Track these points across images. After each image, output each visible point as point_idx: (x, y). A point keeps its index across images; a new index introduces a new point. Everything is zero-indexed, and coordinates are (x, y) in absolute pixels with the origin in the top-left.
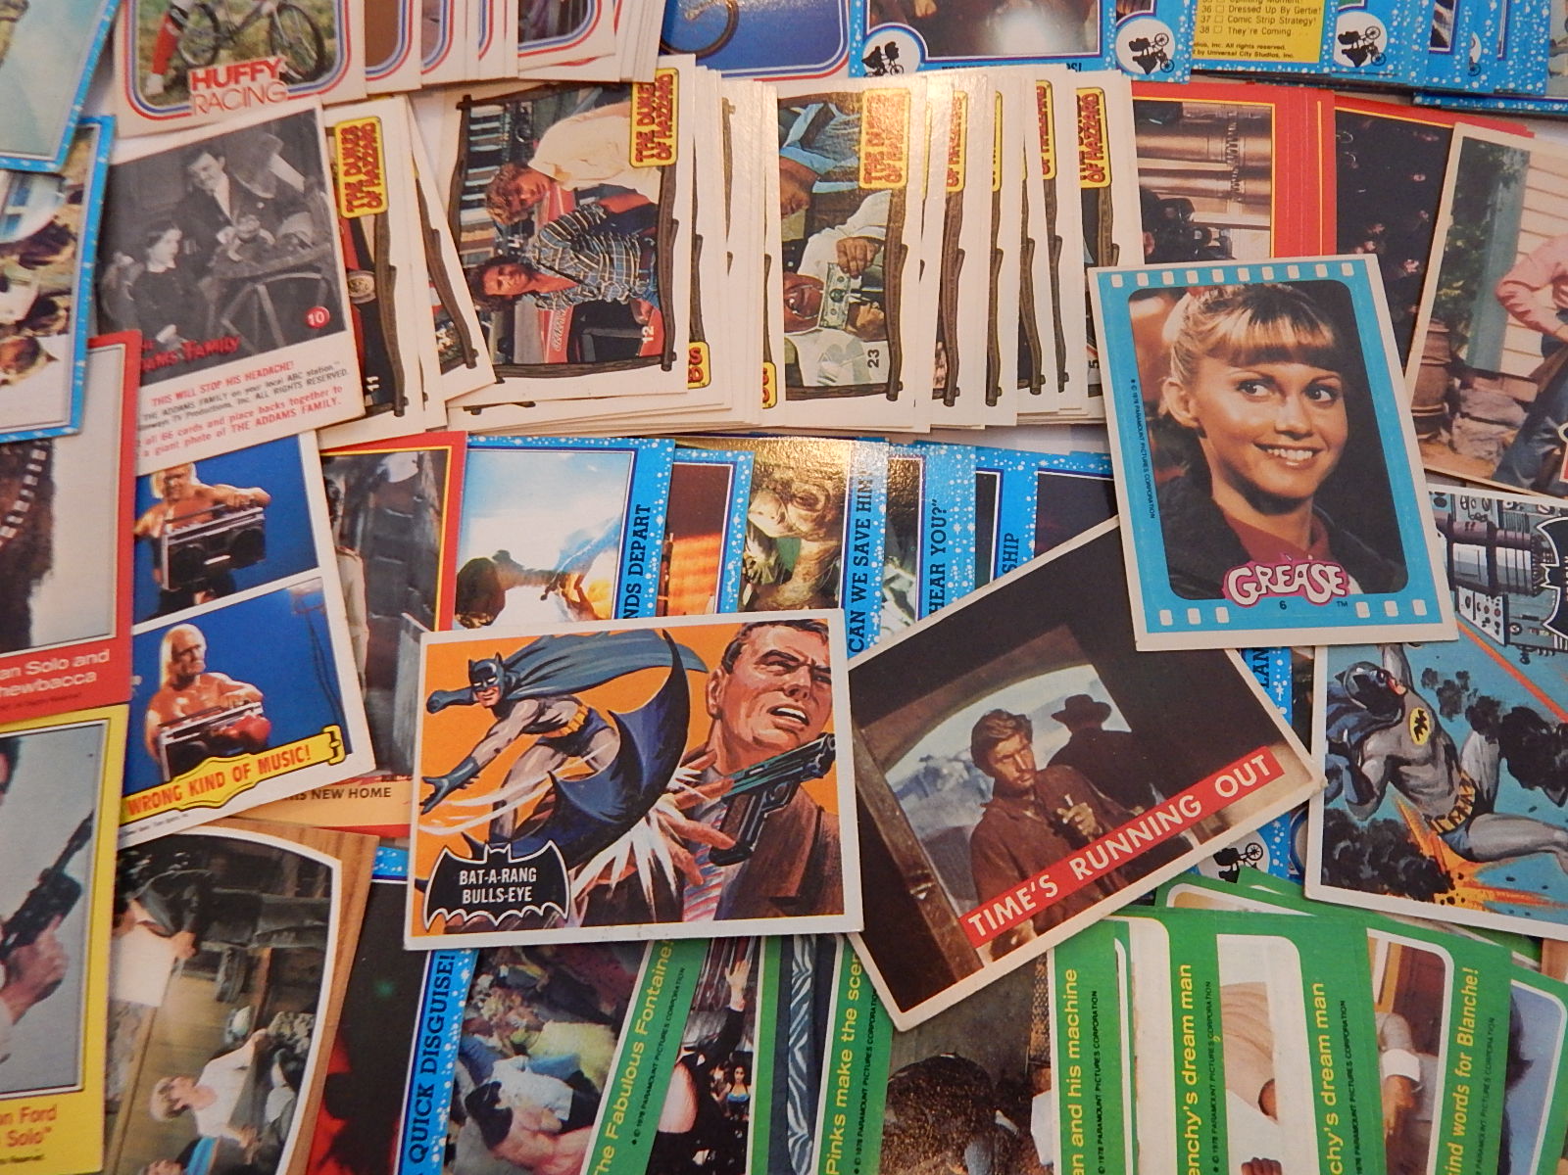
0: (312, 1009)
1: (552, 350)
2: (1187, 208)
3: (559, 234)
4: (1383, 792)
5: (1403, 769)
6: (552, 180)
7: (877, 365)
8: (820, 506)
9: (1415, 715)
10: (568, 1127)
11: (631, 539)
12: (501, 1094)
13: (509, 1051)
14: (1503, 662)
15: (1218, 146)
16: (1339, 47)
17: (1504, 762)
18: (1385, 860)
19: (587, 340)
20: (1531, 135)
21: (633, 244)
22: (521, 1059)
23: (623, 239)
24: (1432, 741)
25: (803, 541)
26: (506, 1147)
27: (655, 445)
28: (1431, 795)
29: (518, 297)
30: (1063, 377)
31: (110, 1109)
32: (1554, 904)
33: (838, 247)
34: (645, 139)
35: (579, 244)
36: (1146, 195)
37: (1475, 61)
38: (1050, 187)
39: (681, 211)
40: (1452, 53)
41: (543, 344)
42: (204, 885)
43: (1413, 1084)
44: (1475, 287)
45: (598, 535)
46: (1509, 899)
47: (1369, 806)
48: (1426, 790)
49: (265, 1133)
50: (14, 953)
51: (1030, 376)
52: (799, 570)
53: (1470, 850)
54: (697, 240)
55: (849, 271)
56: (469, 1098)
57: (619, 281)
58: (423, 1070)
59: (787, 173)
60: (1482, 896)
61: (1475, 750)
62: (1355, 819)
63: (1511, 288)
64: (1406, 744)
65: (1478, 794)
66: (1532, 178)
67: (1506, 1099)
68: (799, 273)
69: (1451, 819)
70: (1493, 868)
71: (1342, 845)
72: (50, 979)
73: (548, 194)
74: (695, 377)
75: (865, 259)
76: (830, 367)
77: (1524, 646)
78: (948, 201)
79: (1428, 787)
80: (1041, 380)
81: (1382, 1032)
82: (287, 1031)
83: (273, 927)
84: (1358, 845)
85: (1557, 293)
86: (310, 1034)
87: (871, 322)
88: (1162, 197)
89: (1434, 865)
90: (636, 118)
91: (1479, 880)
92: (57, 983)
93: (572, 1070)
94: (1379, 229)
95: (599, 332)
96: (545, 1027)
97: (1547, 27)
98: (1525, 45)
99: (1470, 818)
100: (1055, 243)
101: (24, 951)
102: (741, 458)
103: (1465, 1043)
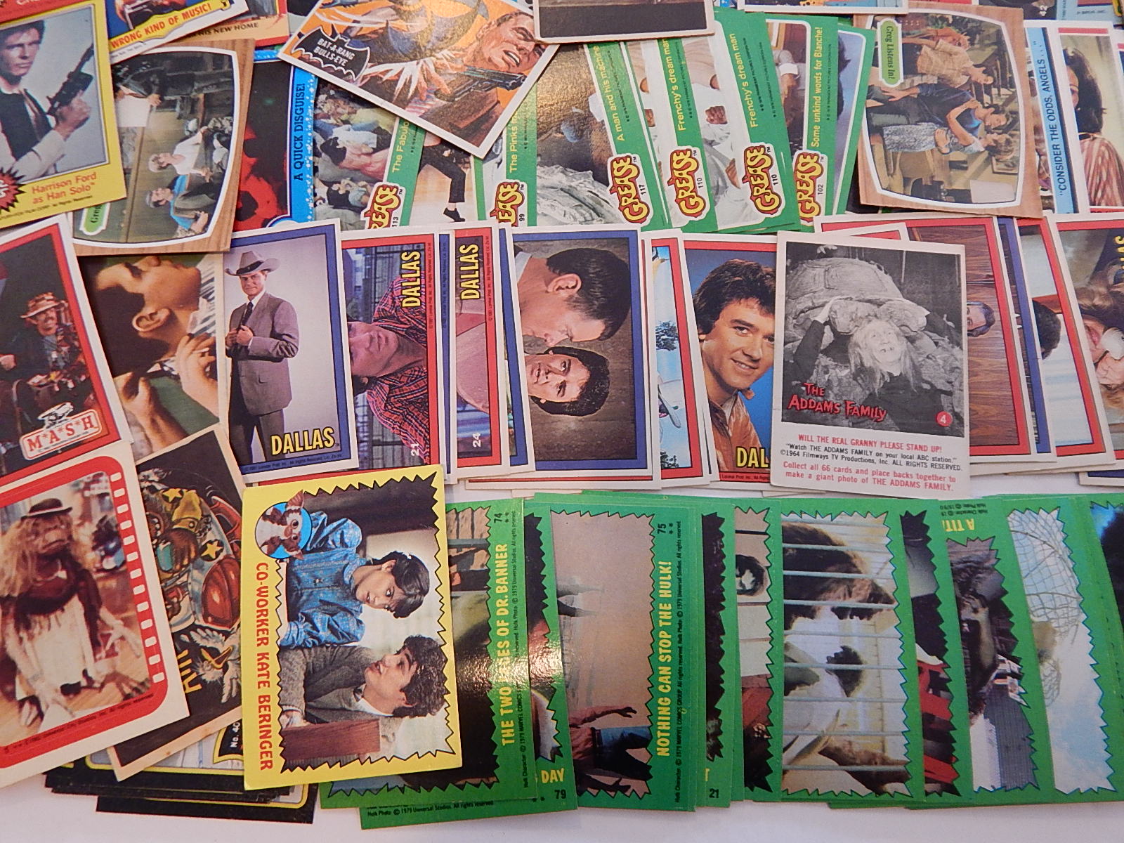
0: (232, 114)
10: (375, 151)
12: (338, 141)
13: (340, 123)
22: (347, 126)
26: (344, 163)
31: (126, 172)
42: (160, 74)
43: (795, 76)
49: (215, 167)
50: (59, 110)
56: (321, 146)
58: (295, 130)
67: (839, 76)
72: (82, 118)
81: (779, 58)
82: (219, 125)
83: (203, 85)
86: (232, 124)
92: (86, 119)
93: (375, 127)
96: (358, 112)
101: (65, 108)
103: (818, 56)
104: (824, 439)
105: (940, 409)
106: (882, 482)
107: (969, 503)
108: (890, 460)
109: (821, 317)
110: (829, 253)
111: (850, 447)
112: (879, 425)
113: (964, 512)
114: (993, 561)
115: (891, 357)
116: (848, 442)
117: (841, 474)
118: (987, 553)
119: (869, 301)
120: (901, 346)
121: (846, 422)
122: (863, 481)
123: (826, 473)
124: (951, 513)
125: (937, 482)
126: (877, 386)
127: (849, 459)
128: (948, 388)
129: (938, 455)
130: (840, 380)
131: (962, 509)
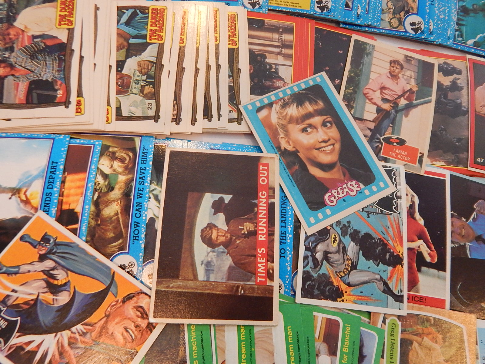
1: (20, 99)
2: (265, 57)
3: (25, 52)
4: (322, 264)
5: (329, 255)
6: (23, 31)
7: (151, 109)
8: (127, 162)
9: (333, 236)
11: (49, 175)
14: (361, 217)
15: (276, 36)
16: (316, 5)
17: (361, 252)
18: (322, 288)
19: (35, 95)
20: (376, 40)
21: (55, 58)
23: (52, 56)
24: (339, 245)
25: (119, 176)
27: (62, 137)
28: (338, 264)
29: (6, 77)
30: (219, 116)
32: (375, 300)
33: (138, 63)
34: (62, 17)
35: (33, 56)
36: (251, 52)
37: (359, 14)
38: (217, 47)
39: (76, 46)
40: (352, 10)
41: (16, 96)
44: (357, 90)
45: (35, 173)
46: (361, 299)
47: (317, 269)
48: (336, 263)
51: (207, 115)
52: (117, 187)
53: (349, 282)
54: (82, 58)
55: (142, 73)
57: (49, 72)
59: (119, 35)
60: (352, 298)
61: (352, 248)
62: (313, 274)
63: (367, 90)
64: (330, 246)
65: (352, 263)
66: (375, 54)
68: (123, 72)
69: (344, 272)
70: (356, 288)
71: (308, 283)
73: (21, 36)
74: (78, 111)
75: (148, 69)
76: (133, 109)
77: (368, 212)
78: (180, 49)
79: (336, 261)
80: (212, 116)
81: (319, 349)
84: (313, 283)
85: (381, 93)
87: (149, 93)
88: (256, 53)
89: (338, 288)
90: (59, 9)
91: (352, 293)
94: (327, 68)
95: (40, 92)
97: (381, 4)
98: (374, 9)
99: (350, 272)
100: (218, 67)
102: (97, 143)
103: (345, 351)
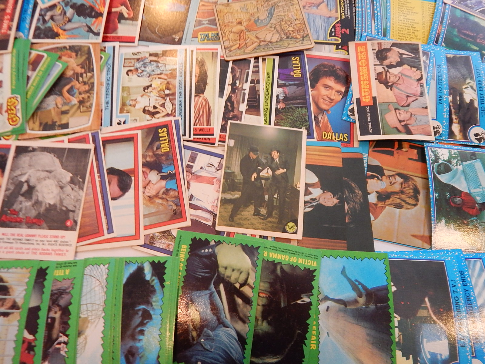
9: (59, 7)
104: (13, 235)
105: (68, 219)
106: (35, 253)
107: (71, 262)
108: (41, 243)
109: (23, 179)
110: (34, 150)
111: (24, 238)
112: (40, 227)
113: (67, 266)
114: (71, 289)
115: (51, 196)
116: (24, 236)
117: (17, 251)
118: (69, 285)
119: (47, 171)
120: (56, 190)
121: (25, 226)
122: (28, 253)
123: (11, 250)
124: (61, 267)
125: (60, 252)
126: (42, 209)
127: (23, 243)
128: (73, 209)
129: (63, 240)
130: (26, 207)
131: (68, 265)
